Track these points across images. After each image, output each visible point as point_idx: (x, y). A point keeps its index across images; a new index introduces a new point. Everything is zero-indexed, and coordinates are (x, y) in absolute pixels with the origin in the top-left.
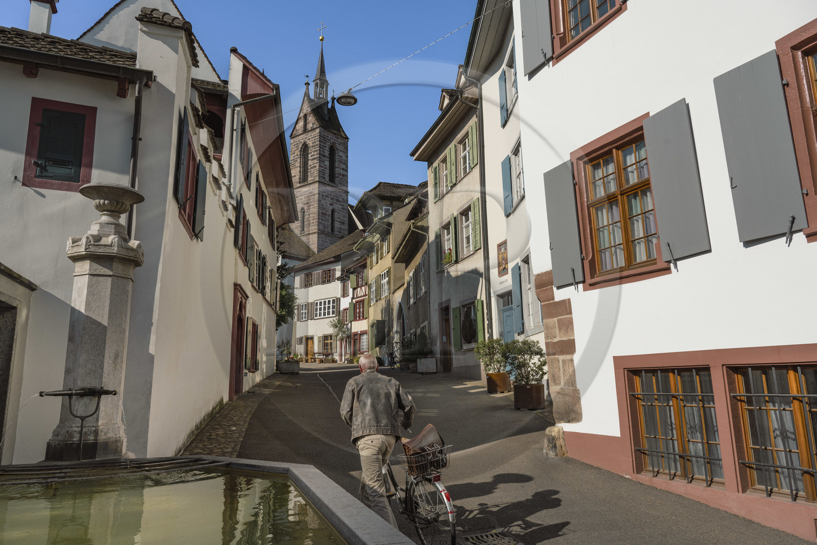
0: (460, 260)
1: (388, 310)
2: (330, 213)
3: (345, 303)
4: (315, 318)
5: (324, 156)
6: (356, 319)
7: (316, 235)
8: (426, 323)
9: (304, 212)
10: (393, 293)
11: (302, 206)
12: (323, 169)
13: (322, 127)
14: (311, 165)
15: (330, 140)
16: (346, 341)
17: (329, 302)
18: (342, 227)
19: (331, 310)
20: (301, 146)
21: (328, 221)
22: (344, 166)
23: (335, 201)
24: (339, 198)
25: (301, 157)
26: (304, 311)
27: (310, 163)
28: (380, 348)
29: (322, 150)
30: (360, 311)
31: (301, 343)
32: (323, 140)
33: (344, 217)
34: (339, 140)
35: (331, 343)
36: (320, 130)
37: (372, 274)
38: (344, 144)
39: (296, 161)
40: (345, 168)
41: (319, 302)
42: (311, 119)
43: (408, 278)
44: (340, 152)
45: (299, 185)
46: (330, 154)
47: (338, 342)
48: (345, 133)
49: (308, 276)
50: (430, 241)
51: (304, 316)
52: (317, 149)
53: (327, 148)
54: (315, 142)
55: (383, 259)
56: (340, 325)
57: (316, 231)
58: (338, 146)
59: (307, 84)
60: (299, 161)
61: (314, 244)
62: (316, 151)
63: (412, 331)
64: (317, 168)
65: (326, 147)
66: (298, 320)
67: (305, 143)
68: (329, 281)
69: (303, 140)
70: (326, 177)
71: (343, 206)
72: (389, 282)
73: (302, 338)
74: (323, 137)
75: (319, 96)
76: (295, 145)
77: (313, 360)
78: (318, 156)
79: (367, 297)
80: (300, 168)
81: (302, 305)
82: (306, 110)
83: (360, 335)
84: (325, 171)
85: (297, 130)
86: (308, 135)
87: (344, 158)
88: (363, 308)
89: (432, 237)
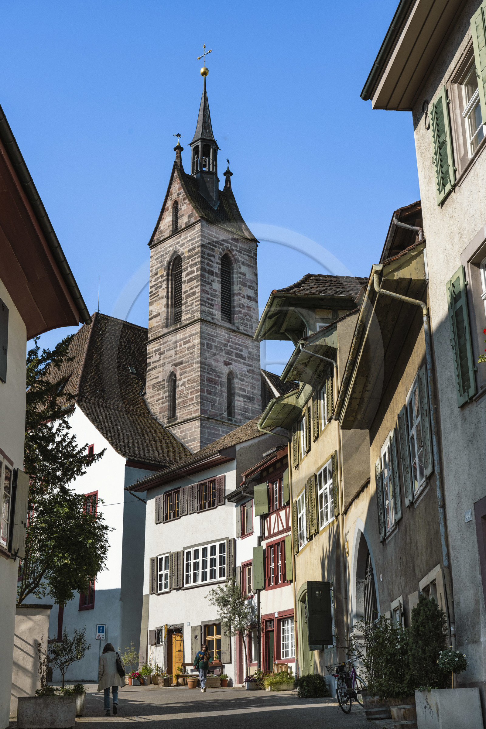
1: (335, 556)
2: (224, 379)
3: (246, 551)
4: (185, 586)
5: (211, 273)
6: (269, 584)
7: (197, 423)
9: (175, 381)
10: (345, 513)
11: (172, 369)
12: (209, 297)
13: (207, 220)
14: (186, 292)
15: (222, 245)
16: (250, 636)
17: (213, 548)
18: (250, 406)
19: (217, 568)
20: (168, 259)
21: (221, 395)
22: (250, 293)
23: (234, 357)
24: (241, 350)
25: (168, 280)
26: (163, 572)
27: (185, 287)
28: (322, 651)
29: (206, 261)
30: (276, 566)
31: (158, 642)
32: (209, 244)
33: (253, 387)
34: (239, 245)
35: (219, 641)
36: (202, 226)
37: (298, 478)
38: (250, 252)
39: (161, 287)
41: (192, 550)
42: (186, 208)
43: (378, 462)
44: (242, 267)
45: (165, 331)
46: (222, 270)
47: (232, 638)
50: (434, 325)
51: (163, 582)
52: (197, 260)
53: (217, 257)
54: (194, 249)
55: (320, 439)
56: (235, 599)
57: (198, 414)
58: (238, 256)
59: (179, 149)
60: (164, 286)
61: (194, 440)
62: (196, 264)
63: (395, 604)
64: (197, 295)
65: (214, 256)
66: (153, 591)
67: (175, 252)
68: (212, 505)
69: (171, 249)
70: (215, 312)
72: (334, 492)
73: (160, 631)
74: (208, 239)
75: (201, 169)
76: (157, 259)
77: (180, 680)
78: (199, 273)
79: (290, 533)
80: (168, 298)
81: (161, 559)
82: (176, 194)
83: (279, 621)
84: (212, 300)
85: (161, 232)
86: (180, 237)
87: (249, 276)
88: (284, 558)
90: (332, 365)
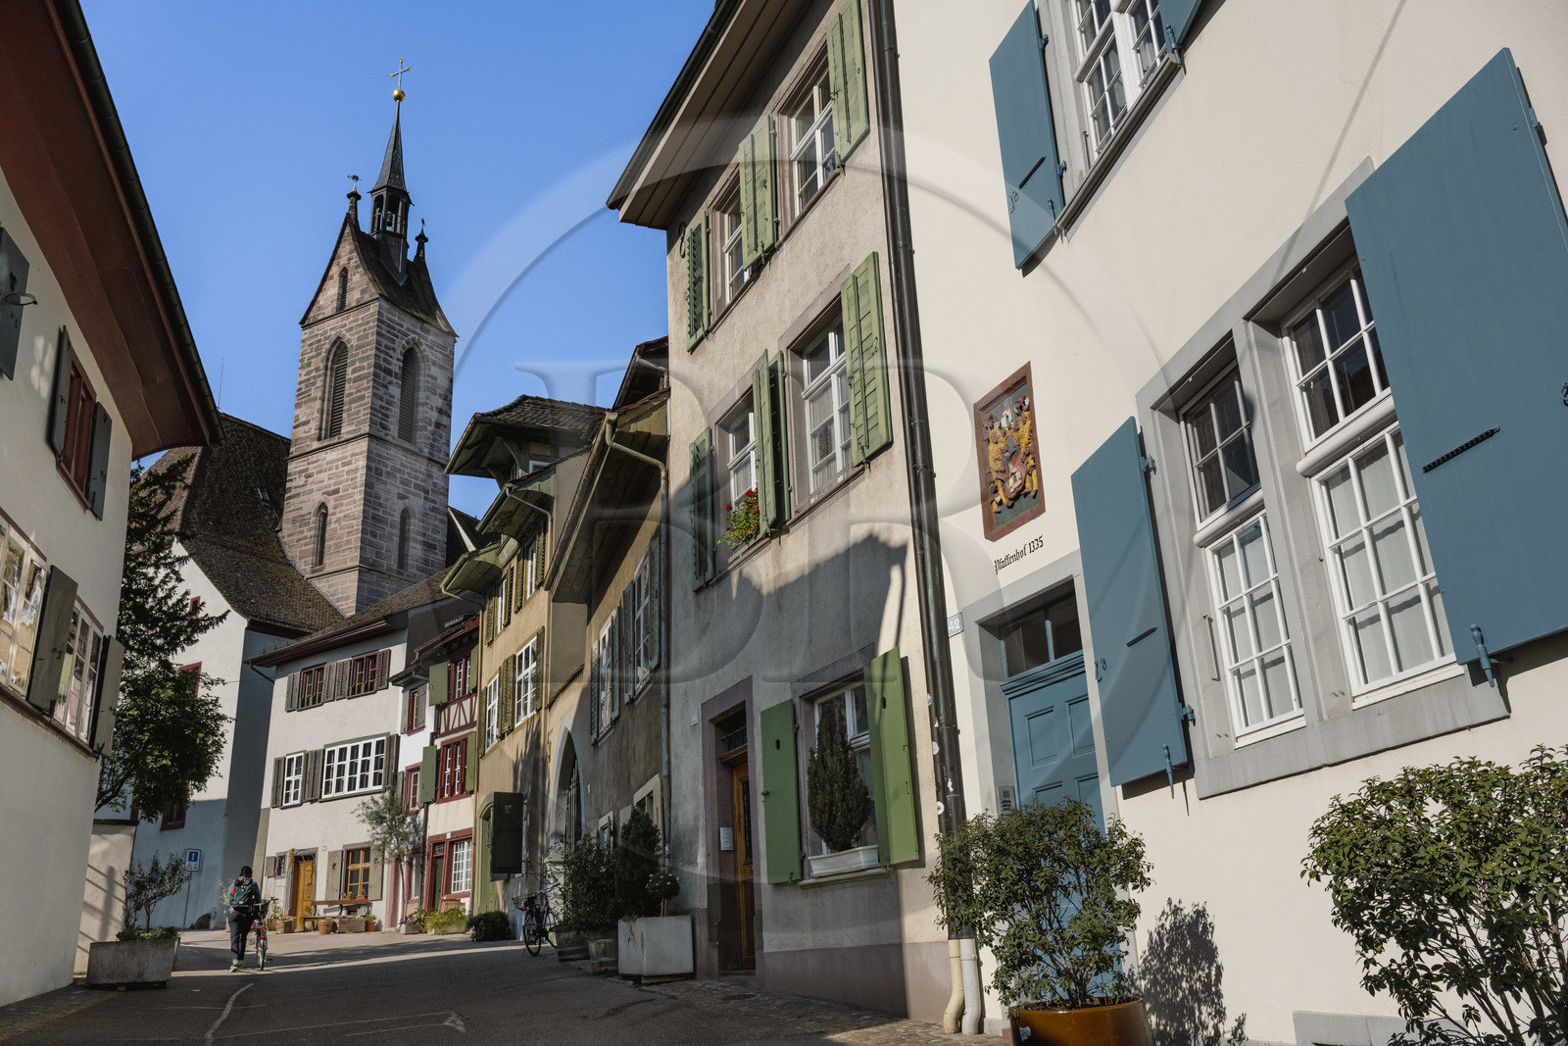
0: (794, 517)
1: (533, 761)
2: (397, 518)
3: (413, 751)
4: (324, 797)
5: (388, 372)
6: (442, 795)
7: (354, 575)
8: (654, 784)
9: (325, 515)
10: (550, 706)
11: (322, 498)
12: (383, 404)
13: (387, 300)
14: (351, 394)
15: (406, 335)
16: (410, 864)
17: (367, 748)
18: (430, 556)
19: (371, 773)
20: (327, 346)
21: (390, 539)
22: (441, 403)
23: (412, 489)
24: (423, 480)
25: (326, 375)
26: (293, 778)
27: (349, 388)
28: (507, 881)
29: (383, 355)
30: (453, 772)
31: (279, 872)
32: (388, 332)
33: (436, 531)
34: (431, 338)
35: (366, 871)
36: (380, 306)
37: (490, 661)
38: (445, 348)
39: (314, 384)
40: (445, 408)
41: (337, 749)
42: (359, 279)
43: (596, 647)
44: (433, 368)
45: (316, 445)
46: (403, 370)
47: (386, 866)
48: (446, 321)
49: (314, 674)
50: (673, 488)
51: (292, 791)
52: (369, 353)
53: (398, 352)
54: (366, 336)
55: (523, 610)
56: (393, 815)
57: (357, 563)
58: (428, 352)
59: (355, 196)
60: (319, 383)
61: (347, 598)
62: (367, 358)
63: (603, 821)
64: (366, 400)
65: (394, 350)
66: (276, 803)
67: (339, 338)
68: (370, 689)
69: (333, 333)
70: (391, 427)
71: (435, 502)
72: (537, 679)
73: (282, 858)
74: (388, 325)
75: (384, 227)
76: (311, 345)
77: (308, 924)
78: (372, 370)
79: (475, 729)
80: (323, 400)
81: (291, 760)
82: (346, 258)
83: (452, 843)
84: (387, 409)
85: (320, 308)
86: (348, 318)
87: (442, 381)
88: (464, 763)
89: (679, 470)
90: (545, 518)
